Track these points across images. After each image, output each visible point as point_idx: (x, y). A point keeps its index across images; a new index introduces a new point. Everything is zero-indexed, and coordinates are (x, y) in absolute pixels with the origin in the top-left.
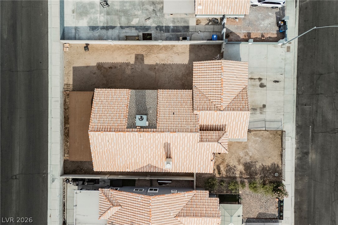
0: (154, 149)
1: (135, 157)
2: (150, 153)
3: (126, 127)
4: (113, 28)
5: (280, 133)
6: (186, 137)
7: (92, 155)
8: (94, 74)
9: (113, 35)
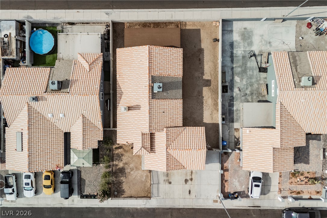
0: (135, 97)
1: (129, 82)
2: (132, 93)
3: (153, 75)
4: (232, 61)
5: (149, 195)
6: (145, 122)
7: (129, 48)
8: (195, 47)
9: (226, 61)
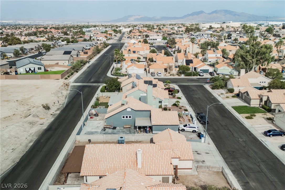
2: (125, 159)
